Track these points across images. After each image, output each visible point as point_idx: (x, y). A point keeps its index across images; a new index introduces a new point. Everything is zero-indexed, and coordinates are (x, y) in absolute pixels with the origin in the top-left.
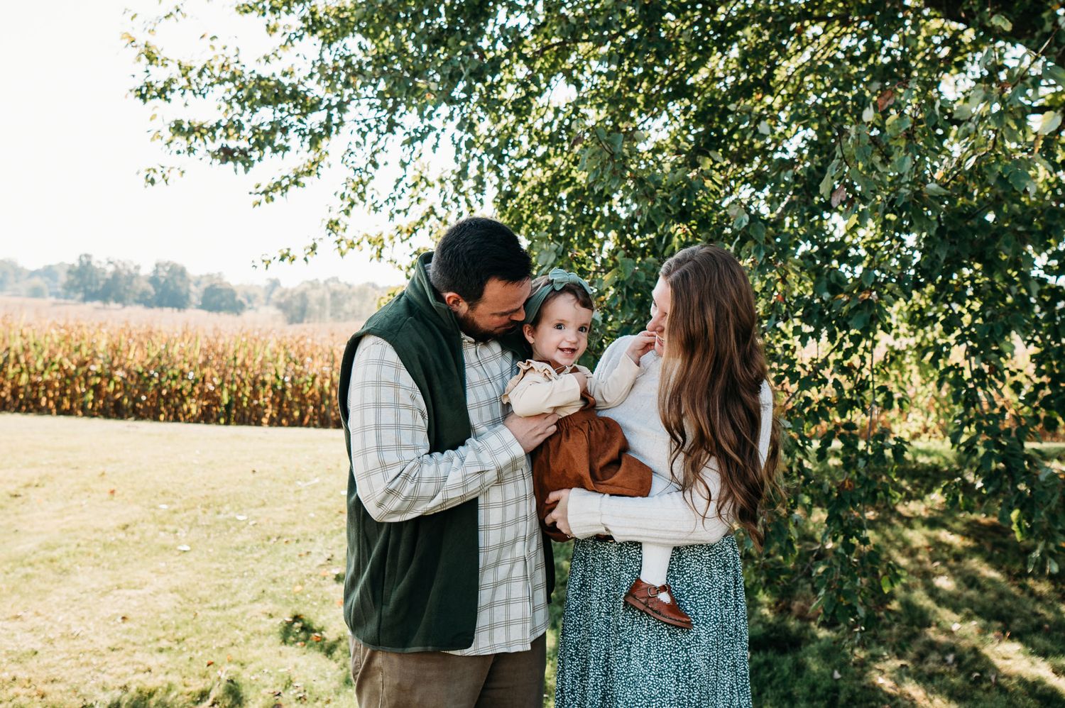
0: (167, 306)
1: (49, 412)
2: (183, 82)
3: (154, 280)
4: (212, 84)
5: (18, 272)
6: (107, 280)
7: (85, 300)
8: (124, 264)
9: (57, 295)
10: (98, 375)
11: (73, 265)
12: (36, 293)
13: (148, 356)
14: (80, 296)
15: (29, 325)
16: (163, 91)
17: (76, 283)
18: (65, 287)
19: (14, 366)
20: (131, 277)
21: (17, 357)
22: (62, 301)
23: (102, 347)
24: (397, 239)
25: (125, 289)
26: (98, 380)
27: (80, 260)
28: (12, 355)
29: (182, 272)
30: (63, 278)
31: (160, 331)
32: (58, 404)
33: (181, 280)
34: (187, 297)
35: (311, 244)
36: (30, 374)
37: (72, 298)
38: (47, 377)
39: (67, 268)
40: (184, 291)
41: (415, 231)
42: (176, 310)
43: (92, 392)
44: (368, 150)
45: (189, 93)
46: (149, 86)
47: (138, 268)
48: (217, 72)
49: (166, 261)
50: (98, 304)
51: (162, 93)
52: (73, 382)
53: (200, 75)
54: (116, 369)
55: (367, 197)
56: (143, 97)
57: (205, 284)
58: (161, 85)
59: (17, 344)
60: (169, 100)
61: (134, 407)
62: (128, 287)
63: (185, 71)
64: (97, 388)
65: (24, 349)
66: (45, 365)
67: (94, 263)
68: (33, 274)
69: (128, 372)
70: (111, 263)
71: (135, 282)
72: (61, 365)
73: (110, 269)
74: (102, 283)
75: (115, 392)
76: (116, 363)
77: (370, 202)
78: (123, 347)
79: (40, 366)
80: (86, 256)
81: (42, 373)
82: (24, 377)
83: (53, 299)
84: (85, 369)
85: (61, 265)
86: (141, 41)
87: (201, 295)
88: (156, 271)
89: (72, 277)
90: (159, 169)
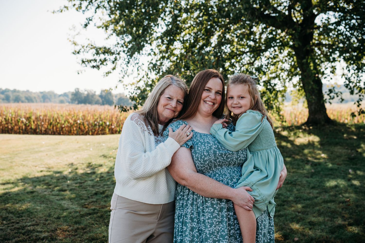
0: (106, 105)
3: (101, 96)
5: (55, 95)
6: (85, 96)
7: (78, 104)
8: (90, 91)
9: (69, 103)
11: (73, 92)
12: (62, 102)
14: (77, 102)
17: (75, 98)
18: (71, 100)
20: (93, 95)
22: (71, 104)
27: (75, 90)
28: (55, 119)
29: (110, 93)
30: (70, 96)
33: (110, 96)
34: (112, 101)
37: (74, 103)
39: (71, 93)
40: (111, 99)
42: (109, 106)
45: (84, 52)
46: (75, 51)
47: (95, 92)
48: (90, 46)
50: (83, 105)
53: (86, 48)
56: (74, 54)
57: (118, 97)
58: (78, 51)
59: (56, 116)
60: (80, 54)
62: (92, 99)
63: (83, 47)
65: (58, 117)
67: (80, 91)
68: (60, 96)
70: (85, 91)
71: (95, 97)
73: (86, 93)
79: (63, 122)
80: (77, 89)
82: (59, 125)
83: (67, 104)
85: (69, 92)
86: (72, 40)
87: (117, 100)
88: (101, 93)
89: (73, 96)
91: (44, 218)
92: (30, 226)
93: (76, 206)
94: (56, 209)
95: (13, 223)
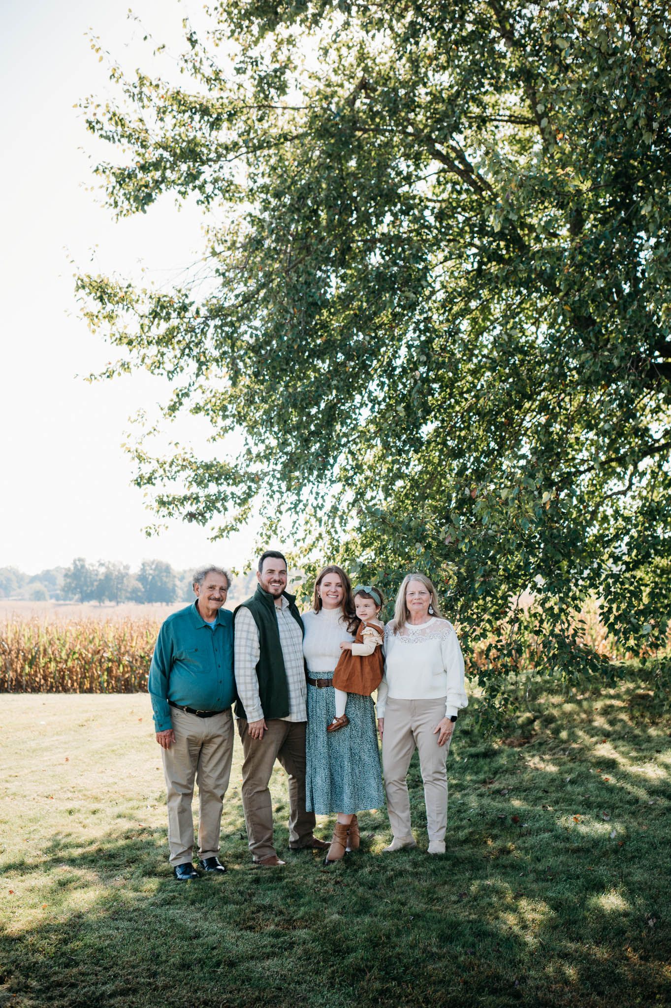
0: (156, 601)
1: (75, 691)
2: (161, 472)
3: (142, 578)
4: (179, 471)
5: (20, 578)
6: (100, 580)
7: (82, 600)
8: (114, 565)
9: (58, 599)
10: (109, 660)
11: (69, 569)
12: (38, 596)
13: (147, 642)
14: (77, 597)
15: (52, 624)
16: (150, 479)
17: (73, 585)
18: (63, 590)
19: (44, 657)
20: (122, 577)
21: (45, 650)
22: (62, 602)
23: (110, 637)
24: (302, 556)
25: (117, 588)
26: (110, 664)
27: (75, 564)
28: (42, 649)
29: (167, 569)
30: (61, 581)
31: (154, 623)
32: (81, 685)
33: (167, 577)
34: (174, 591)
35: (247, 563)
36: (57, 662)
37: (71, 599)
38: (70, 664)
39: (64, 572)
40: (170, 586)
41: (310, 550)
42: (164, 604)
43: (106, 673)
44: (275, 504)
45: (166, 479)
46: (141, 477)
47: (127, 568)
48: (180, 462)
49: (152, 560)
50: (94, 603)
51: (150, 480)
52: (91, 668)
53: (171, 466)
54: (124, 655)
55: (278, 532)
56: (139, 484)
58: (147, 476)
59: (44, 640)
60: (154, 484)
61: (140, 684)
62: (119, 586)
63: (162, 465)
64: (109, 670)
65: (50, 643)
66: (68, 656)
67: (87, 566)
68: (34, 579)
69: (133, 656)
70: (102, 565)
71: (125, 581)
72: (81, 654)
73: (102, 570)
74: (96, 583)
75: (124, 673)
76: (123, 650)
77: (280, 535)
78: (128, 637)
79: (64, 656)
80: (80, 560)
81: (66, 661)
82: (53, 665)
83: (53, 601)
84: (98, 656)
85: (58, 569)
86: (133, 449)
87: (186, 589)
88: (143, 570)
89: (68, 580)
90: (153, 527)
91: (144, 966)
92: (113, 995)
93: (220, 925)
94: (165, 935)
95: (59, 984)
